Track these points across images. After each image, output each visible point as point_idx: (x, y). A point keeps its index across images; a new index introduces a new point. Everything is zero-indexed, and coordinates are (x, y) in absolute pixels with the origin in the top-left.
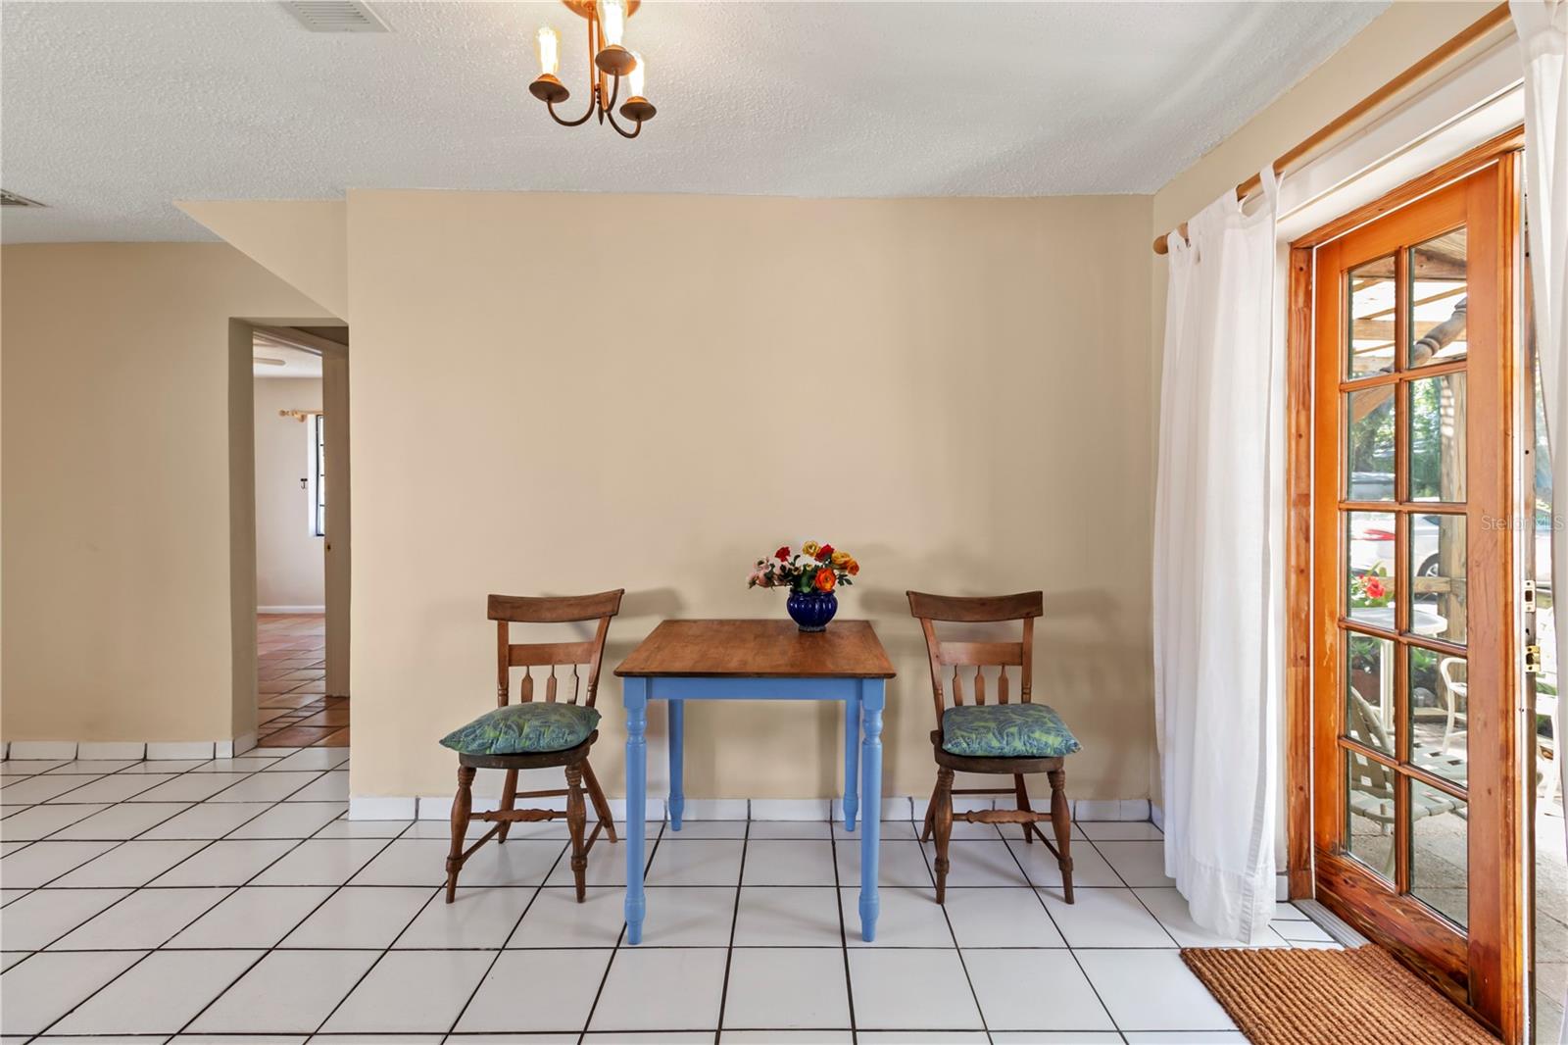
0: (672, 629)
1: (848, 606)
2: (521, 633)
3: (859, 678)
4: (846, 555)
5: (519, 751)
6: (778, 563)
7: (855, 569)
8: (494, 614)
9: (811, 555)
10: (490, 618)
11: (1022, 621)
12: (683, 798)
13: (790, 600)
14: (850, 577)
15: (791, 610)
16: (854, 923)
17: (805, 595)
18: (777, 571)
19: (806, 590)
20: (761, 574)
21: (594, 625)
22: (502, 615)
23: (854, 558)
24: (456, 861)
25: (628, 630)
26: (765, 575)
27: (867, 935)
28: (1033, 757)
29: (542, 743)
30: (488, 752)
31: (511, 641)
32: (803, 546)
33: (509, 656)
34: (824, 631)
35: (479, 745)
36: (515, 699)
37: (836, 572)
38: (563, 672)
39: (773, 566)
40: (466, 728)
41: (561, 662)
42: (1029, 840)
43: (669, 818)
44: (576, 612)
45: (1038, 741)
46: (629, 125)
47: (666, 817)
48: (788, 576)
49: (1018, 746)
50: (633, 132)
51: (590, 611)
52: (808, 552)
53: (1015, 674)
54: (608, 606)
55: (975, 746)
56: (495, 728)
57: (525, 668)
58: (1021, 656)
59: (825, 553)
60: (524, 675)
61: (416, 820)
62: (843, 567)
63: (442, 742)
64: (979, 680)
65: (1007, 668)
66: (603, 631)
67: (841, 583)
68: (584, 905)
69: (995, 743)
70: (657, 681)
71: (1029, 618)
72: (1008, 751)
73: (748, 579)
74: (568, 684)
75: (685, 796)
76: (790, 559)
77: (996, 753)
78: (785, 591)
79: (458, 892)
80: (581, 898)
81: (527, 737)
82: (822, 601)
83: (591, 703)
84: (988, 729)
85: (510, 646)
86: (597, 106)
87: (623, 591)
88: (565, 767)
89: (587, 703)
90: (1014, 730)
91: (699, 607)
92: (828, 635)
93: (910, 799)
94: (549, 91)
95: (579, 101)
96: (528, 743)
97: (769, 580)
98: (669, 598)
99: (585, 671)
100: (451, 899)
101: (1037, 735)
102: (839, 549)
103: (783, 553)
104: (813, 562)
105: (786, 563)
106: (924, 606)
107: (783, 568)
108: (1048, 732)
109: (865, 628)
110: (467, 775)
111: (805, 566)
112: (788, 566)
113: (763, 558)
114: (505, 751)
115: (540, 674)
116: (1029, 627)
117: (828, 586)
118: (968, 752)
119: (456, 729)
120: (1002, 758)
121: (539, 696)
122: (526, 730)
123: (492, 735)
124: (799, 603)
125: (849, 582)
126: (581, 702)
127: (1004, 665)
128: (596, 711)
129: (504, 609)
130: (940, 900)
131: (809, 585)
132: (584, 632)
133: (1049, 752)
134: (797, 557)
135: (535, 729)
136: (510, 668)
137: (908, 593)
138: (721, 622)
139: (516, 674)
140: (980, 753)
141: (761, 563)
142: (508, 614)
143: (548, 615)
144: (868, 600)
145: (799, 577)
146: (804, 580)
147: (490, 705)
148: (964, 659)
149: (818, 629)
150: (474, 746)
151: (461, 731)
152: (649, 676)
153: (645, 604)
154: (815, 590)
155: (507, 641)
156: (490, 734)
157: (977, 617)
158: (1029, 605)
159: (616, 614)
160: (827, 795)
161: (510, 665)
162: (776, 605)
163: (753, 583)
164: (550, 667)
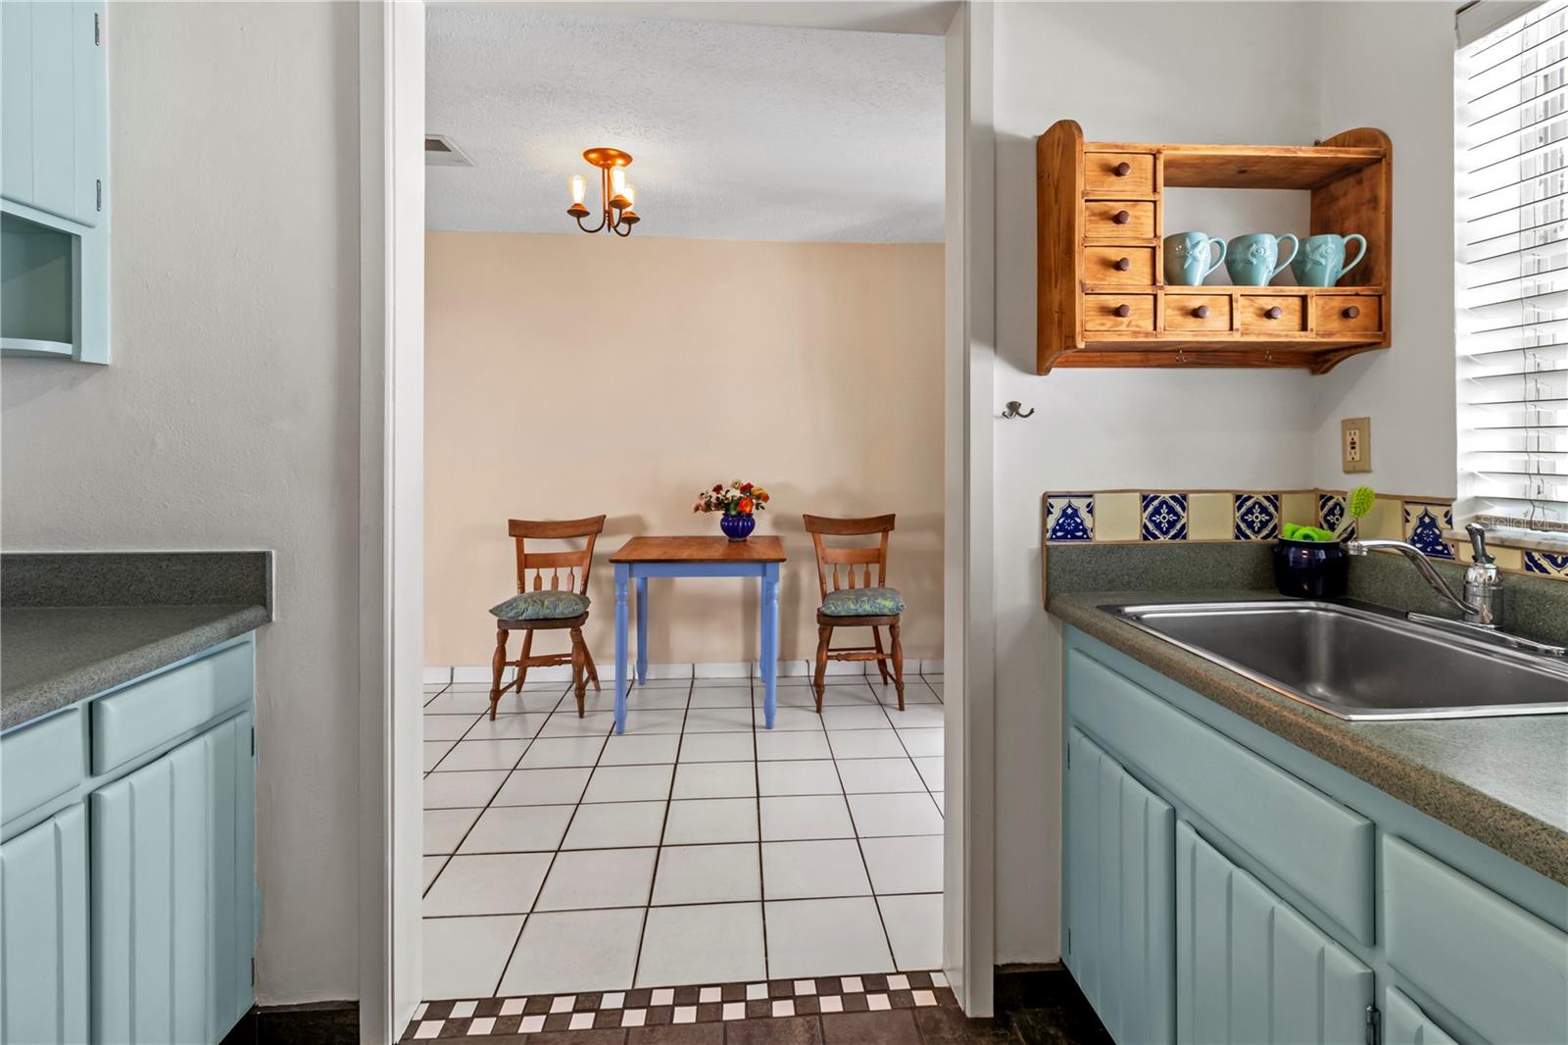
0: (639, 541)
1: (763, 527)
2: (532, 546)
3: (764, 562)
4: (761, 489)
5: (541, 617)
6: (714, 495)
7: (766, 498)
8: (513, 533)
9: (737, 489)
10: (510, 535)
11: (881, 534)
12: (646, 662)
13: (723, 520)
14: (763, 504)
15: (724, 528)
16: (761, 720)
17: (732, 516)
18: (713, 500)
19: (733, 513)
20: (703, 503)
21: (583, 542)
22: (517, 533)
23: (766, 491)
24: (496, 694)
25: (607, 545)
26: (706, 503)
27: (769, 726)
28: (877, 615)
29: (557, 611)
30: (520, 618)
31: (526, 552)
32: (730, 482)
33: (525, 561)
34: (745, 541)
35: (516, 613)
36: (529, 588)
37: (754, 501)
38: (563, 573)
39: (711, 497)
40: (505, 603)
41: (561, 566)
42: (886, 683)
43: (637, 677)
44: (571, 531)
45: (879, 604)
46: (623, 228)
47: (634, 677)
48: (721, 504)
49: (867, 608)
50: (625, 233)
51: (582, 530)
52: (734, 487)
53: (874, 569)
54: (595, 527)
55: (839, 609)
56: (525, 602)
57: (536, 570)
58: (879, 557)
59: (746, 489)
60: (535, 575)
61: (451, 683)
62: (758, 497)
63: (491, 611)
64: (851, 573)
65: (870, 565)
66: (591, 545)
67: (757, 509)
68: (584, 720)
69: (852, 607)
70: (636, 566)
71: (885, 532)
72: (860, 611)
73: (693, 506)
74: (567, 579)
75: (648, 660)
76: (723, 493)
77: (853, 613)
78: (720, 514)
79: (497, 716)
80: (581, 715)
81: (548, 608)
82: (744, 520)
83: (584, 592)
84: (849, 599)
85: (526, 555)
86: (607, 222)
87: (605, 516)
88: (570, 629)
89: (581, 593)
90: (865, 599)
91: (658, 529)
92: (748, 543)
93: (807, 661)
94: (578, 212)
95: (595, 219)
96: (548, 611)
97: (708, 507)
98: (637, 522)
99: (578, 572)
100: (493, 718)
101: (879, 601)
102: (756, 485)
103: (718, 489)
104: (737, 493)
105: (719, 495)
106: (815, 525)
107: (718, 498)
108: (886, 599)
109: (775, 541)
110: (503, 636)
111: (732, 497)
112: (721, 497)
113: (704, 491)
114: (533, 617)
115: (546, 574)
116: (885, 538)
117: (748, 509)
118: (836, 613)
119: (499, 603)
120: (858, 616)
121: (546, 586)
122: (546, 603)
123: (524, 606)
124: (729, 522)
125: (763, 508)
126: (577, 590)
127: (867, 563)
128: (587, 598)
129: (520, 530)
130: (819, 711)
131: (735, 510)
132: (573, 545)
133: (886, 611)
134: (728, 491)
135: (552, 602)
136: (526, 570)
137: (804, 516)
138: (675, 538)
139: (530, 574)
140: (843, 614)
141: (703, 494)
142: (523, 533)
143: (552, 533)
144: (779, 522)
145: (729, 504)
146: (732, 506)
147: (514, 592)
148: (841, 559)
149: (741, 539)
150: (512, 614)
151: (502, 605)
152: (631, 562)
153: (619, 526)
154: (739, 514)
155: (523, 551)
156: (522, 606)
157: (851, 532)
158: (886, 523)
159: (600, 532)
160: (749, 660)
161: (526, 567)
162: (713, 525)
163: (697, 509)
164: (553, 569)
